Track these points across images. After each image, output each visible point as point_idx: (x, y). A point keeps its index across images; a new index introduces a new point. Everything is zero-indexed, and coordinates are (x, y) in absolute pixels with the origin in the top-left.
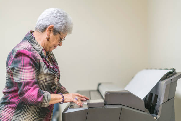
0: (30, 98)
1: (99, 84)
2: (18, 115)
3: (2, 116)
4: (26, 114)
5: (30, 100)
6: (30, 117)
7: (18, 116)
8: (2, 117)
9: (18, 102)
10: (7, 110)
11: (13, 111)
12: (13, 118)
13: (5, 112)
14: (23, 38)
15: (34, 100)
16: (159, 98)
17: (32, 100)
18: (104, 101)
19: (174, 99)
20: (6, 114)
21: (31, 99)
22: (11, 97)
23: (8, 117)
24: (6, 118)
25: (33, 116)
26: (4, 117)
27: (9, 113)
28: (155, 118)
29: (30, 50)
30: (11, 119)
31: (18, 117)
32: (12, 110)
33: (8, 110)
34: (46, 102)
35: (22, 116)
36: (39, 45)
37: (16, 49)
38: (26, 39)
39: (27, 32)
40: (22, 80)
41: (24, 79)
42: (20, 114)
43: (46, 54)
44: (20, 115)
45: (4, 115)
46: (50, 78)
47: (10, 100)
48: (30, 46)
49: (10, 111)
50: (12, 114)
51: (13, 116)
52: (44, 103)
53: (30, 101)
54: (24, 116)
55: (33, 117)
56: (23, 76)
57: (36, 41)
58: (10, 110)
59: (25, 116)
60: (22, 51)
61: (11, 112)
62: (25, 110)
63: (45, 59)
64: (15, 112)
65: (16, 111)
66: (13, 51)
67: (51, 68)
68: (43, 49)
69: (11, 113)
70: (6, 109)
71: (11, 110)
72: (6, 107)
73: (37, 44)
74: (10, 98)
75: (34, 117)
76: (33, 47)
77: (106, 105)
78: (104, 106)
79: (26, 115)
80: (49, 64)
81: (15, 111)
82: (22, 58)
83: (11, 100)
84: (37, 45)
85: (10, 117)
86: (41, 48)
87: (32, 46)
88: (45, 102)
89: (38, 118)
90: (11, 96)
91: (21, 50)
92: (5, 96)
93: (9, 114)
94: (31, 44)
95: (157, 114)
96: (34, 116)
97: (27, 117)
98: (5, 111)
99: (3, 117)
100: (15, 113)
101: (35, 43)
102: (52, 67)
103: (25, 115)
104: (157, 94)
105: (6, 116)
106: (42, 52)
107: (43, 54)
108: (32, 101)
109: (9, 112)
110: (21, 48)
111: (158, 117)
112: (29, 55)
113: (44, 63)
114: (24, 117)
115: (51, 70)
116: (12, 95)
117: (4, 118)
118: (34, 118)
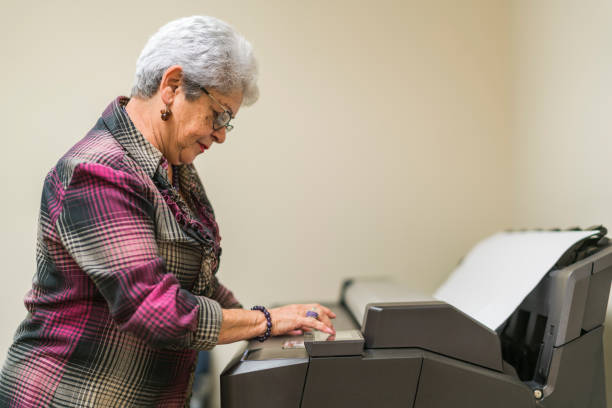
0: (152, 320)
1: (347, 284)
2: (76, 381)
3: (23, 384)
4: (103, 379)
5: (154, 326)
6: (116, 390)
7: (76, 384)
8: (22, 389)
9: (77, 339)
10: (38, 363)
11: (61, 368)
12: (60, 391)
13: (30, 370)
14: (93, 123)
15: (169, 324)
16: (552, 326)
17: (162, 326)
18: (364, 336)
19: (602, 330)
20: (35, 378)
21: (157, 322)
22: (54, 321)
23: (44, 388)
24: (36, 392)
25: (125, 386)
26: (30, 387)
27: (47, 373)
28: (538, 394)
29: (118, 164)
30: (52, 393)
31: (76, 389)
32: (56, 363)
33: (42, 364)
34: (208, 330)
35: (89, 385)
36: (148, 146)
37: (70, 158)
38: (103, 125)
39: (109, 103)
40: (114, 266)
41: (122, 261)
42: (83, 378)
43: (173, 177)
44: (81, 383)
45: (29, 381)
46: (188, 259)
47: (51, 329)
48: (117, 151)
49: (49, 368)
50: (55, 377)
51: (61, 385)
52: (202, 334)
53: (156, 330)
54: (94, 387)
55: (126, 389)
56: (113, 252)
57: (138, 134)
58: (49, 365)
59: (98, 385)
60: (92, 169)
61: (53, 370)
62: (101, 367)
63: (170, 193)
64: (65, 370)
65: (68, 369)
66: (61, 167)
67: (189, 226)
68: (162, 161)
69: (50, 374)
70: (35, 361)
71: (53, 364)
72: (35, 354)
73: (142, 143)
74: (50, 323)
75: (131, 390)
76: (129, 155)
77: (371, 351)
78: (363, 354)
79: (101, 383)
80: (184, 212)
81: (64, 367)
82: (98, 192)
83: (52, 332)
84: (143, 147)
85: (49, 386)
86: (155, 155)
87: (125, 150)
88: (205, 332)
89: (144, 393)
90: (52, 318)
91: (89, 166)
92: (34, 318)
93: (45, 377)
94: (122, 144)
95: (543, 381)
96: (130, 388)
97: (107, 387)
98: (32, 366)
99: (26, 385)
100: (65, 373)
101: (135, 140)
102: (193, 221)
103: (100, 380)
104: (545, 315)
105: (36, 385)
106: (157, 170)
107: (164, 175)
108: (162, 329)
109: (47, 370)
110: (89, 157)
111: (548, 389)
112: (118, 181)
113: (166, 206)
114: (96, 390)
115: (191, 232)
116: (58, 315)
117: (28, 391)
118: (128, 392)
